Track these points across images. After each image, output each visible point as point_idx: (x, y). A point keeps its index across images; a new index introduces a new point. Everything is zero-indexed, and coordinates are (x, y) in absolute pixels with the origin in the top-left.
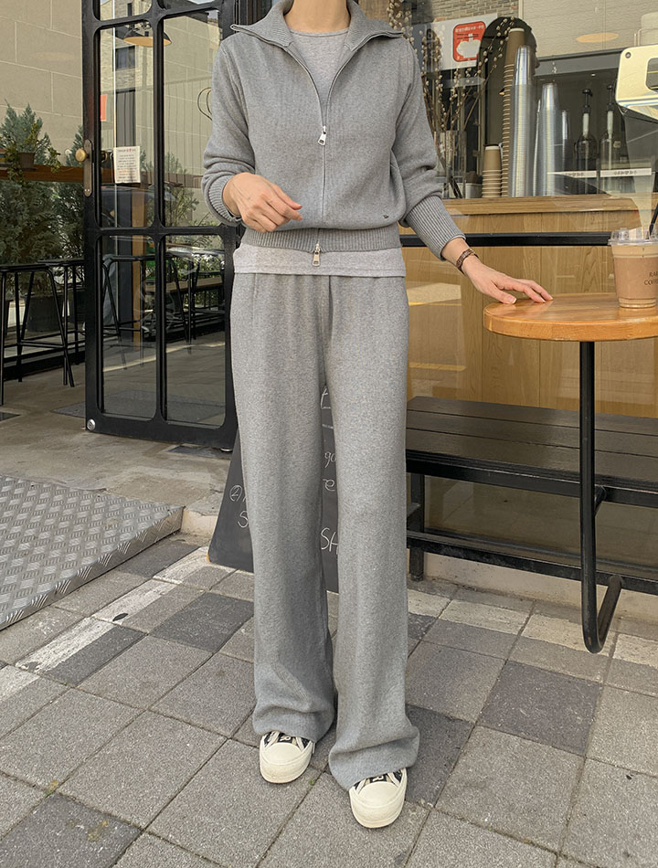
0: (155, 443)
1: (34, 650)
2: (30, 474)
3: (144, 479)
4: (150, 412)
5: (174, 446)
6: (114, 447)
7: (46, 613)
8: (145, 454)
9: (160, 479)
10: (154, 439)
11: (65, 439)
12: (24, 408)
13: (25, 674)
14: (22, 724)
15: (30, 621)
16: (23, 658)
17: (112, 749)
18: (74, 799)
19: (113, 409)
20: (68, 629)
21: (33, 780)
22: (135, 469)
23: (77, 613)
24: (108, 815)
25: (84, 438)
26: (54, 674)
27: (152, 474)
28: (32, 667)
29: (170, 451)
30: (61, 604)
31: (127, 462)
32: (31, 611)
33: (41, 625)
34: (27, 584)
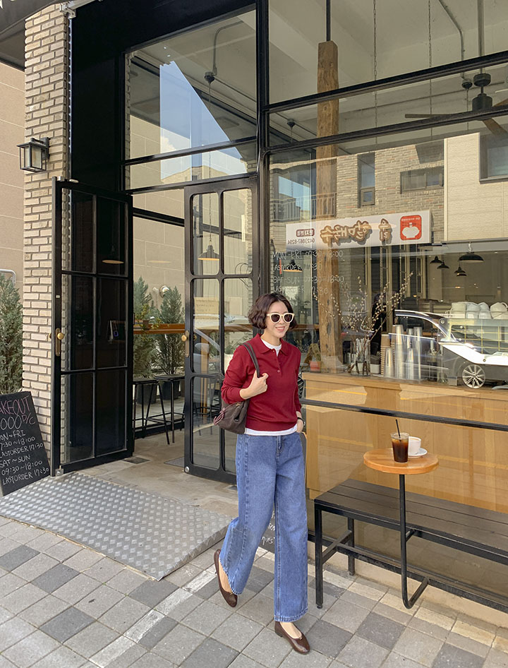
0: (220, 483)
1: (188, 582)
2: (164, 494)
3: (218, 502)
4: (217, 466)
5: (231, 486)
6: (198, 482)
7: (187, 566)
8: (216, 488)
9: (226, 503)
10: (220, 481)
11: (175, 476)
12: (151, 456)
13: (187, 593)
14: (191, 612)
15: (182, 569)
16: (184, 586)
17: (225, 625)
18: (215, 640)
19: (198, 462)
20: (198, 575)
21: (201, 632)
22: (211, 497)
23: (200, 568)
24: (228, 647)
25: (184, 476)
26: (197, 593)
27: (221, 500)
28: (189, 590)
29: (230, 488)
30: (192, 563)
31: (207, 492)
32: (182, 565)
33: (187, 571)
34: (177, 550)
